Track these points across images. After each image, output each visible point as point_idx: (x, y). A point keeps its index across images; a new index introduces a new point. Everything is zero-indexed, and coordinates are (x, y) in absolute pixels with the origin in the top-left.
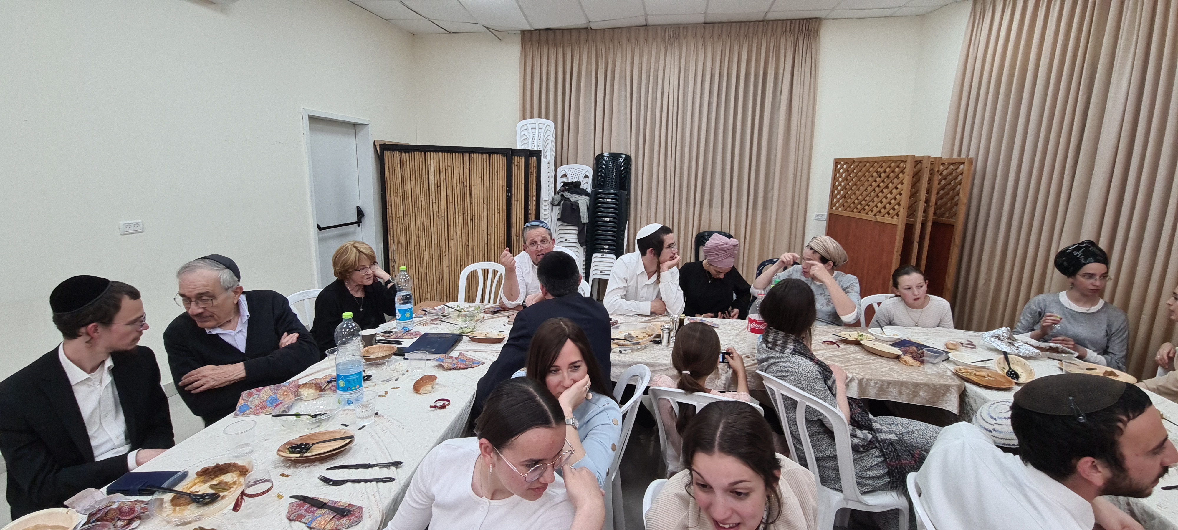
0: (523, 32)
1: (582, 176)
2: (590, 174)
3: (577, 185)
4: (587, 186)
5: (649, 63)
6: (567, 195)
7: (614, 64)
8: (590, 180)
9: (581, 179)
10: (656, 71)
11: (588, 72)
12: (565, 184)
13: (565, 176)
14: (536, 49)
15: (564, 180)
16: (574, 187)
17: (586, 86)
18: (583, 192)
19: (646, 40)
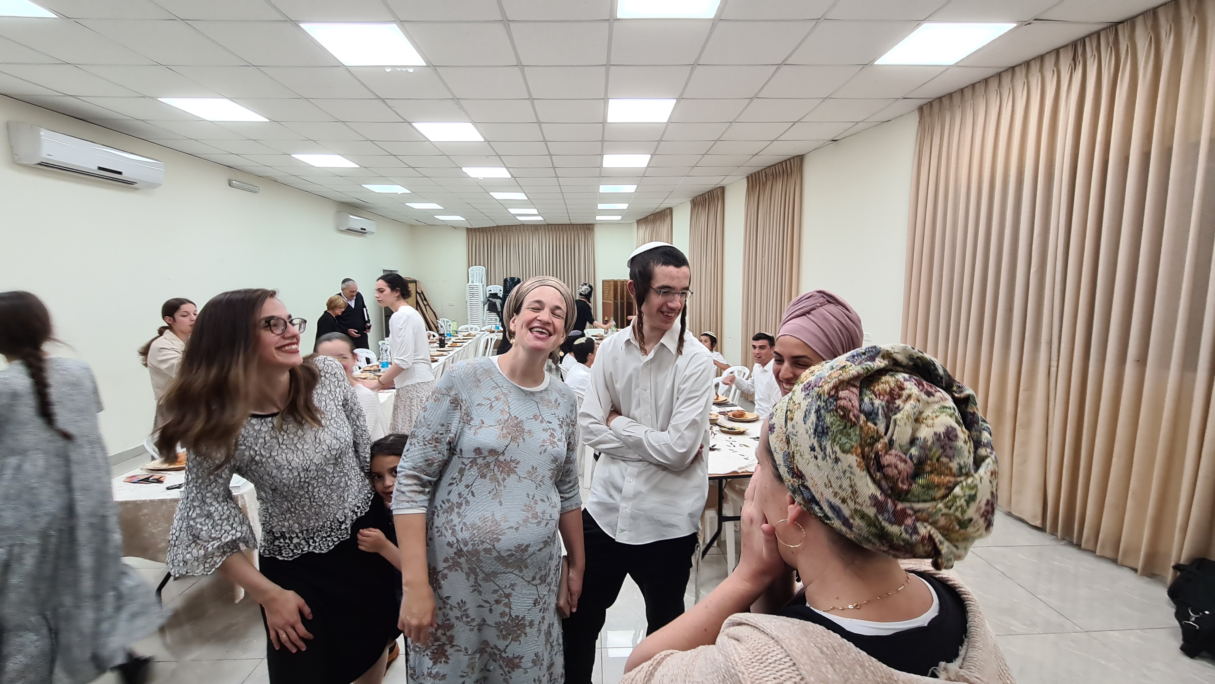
0: (467, 228)
1: (498, 290)
2: (502, 290)
3: (496, 294)
4: (501, 295)
5: (526, 240)
6: (491, 299)
7: (510, 240)
8: (502, 292)
9: (498, 292)
10: (529, 243)
11: (499, 244)
12: (491, 294)
13: (490, 290)
14: (473, 233)
15: (490, 292)
16: (495, 296)
17: (498, 250)
18: (499, 298)
19: (524, 230)
